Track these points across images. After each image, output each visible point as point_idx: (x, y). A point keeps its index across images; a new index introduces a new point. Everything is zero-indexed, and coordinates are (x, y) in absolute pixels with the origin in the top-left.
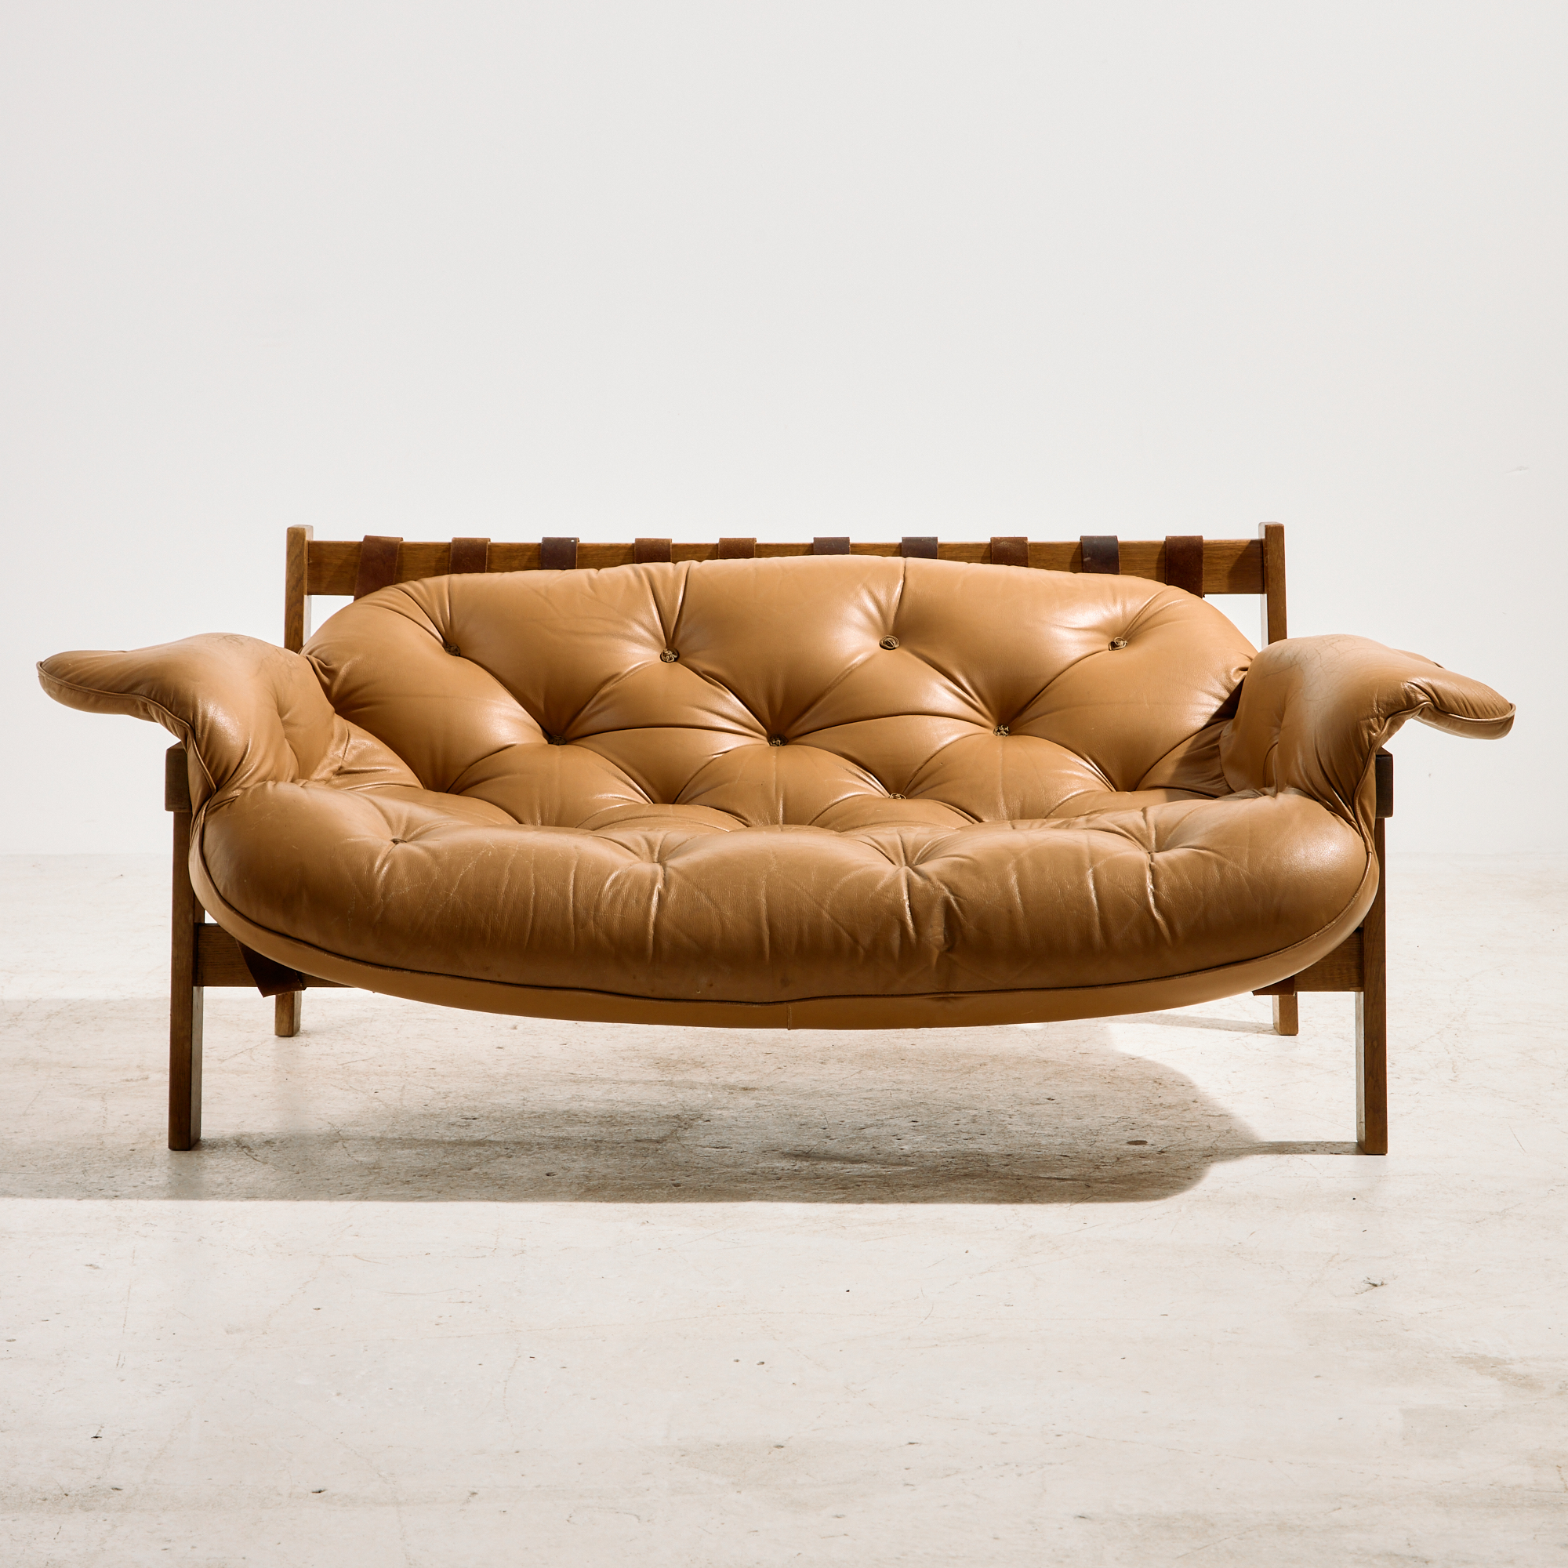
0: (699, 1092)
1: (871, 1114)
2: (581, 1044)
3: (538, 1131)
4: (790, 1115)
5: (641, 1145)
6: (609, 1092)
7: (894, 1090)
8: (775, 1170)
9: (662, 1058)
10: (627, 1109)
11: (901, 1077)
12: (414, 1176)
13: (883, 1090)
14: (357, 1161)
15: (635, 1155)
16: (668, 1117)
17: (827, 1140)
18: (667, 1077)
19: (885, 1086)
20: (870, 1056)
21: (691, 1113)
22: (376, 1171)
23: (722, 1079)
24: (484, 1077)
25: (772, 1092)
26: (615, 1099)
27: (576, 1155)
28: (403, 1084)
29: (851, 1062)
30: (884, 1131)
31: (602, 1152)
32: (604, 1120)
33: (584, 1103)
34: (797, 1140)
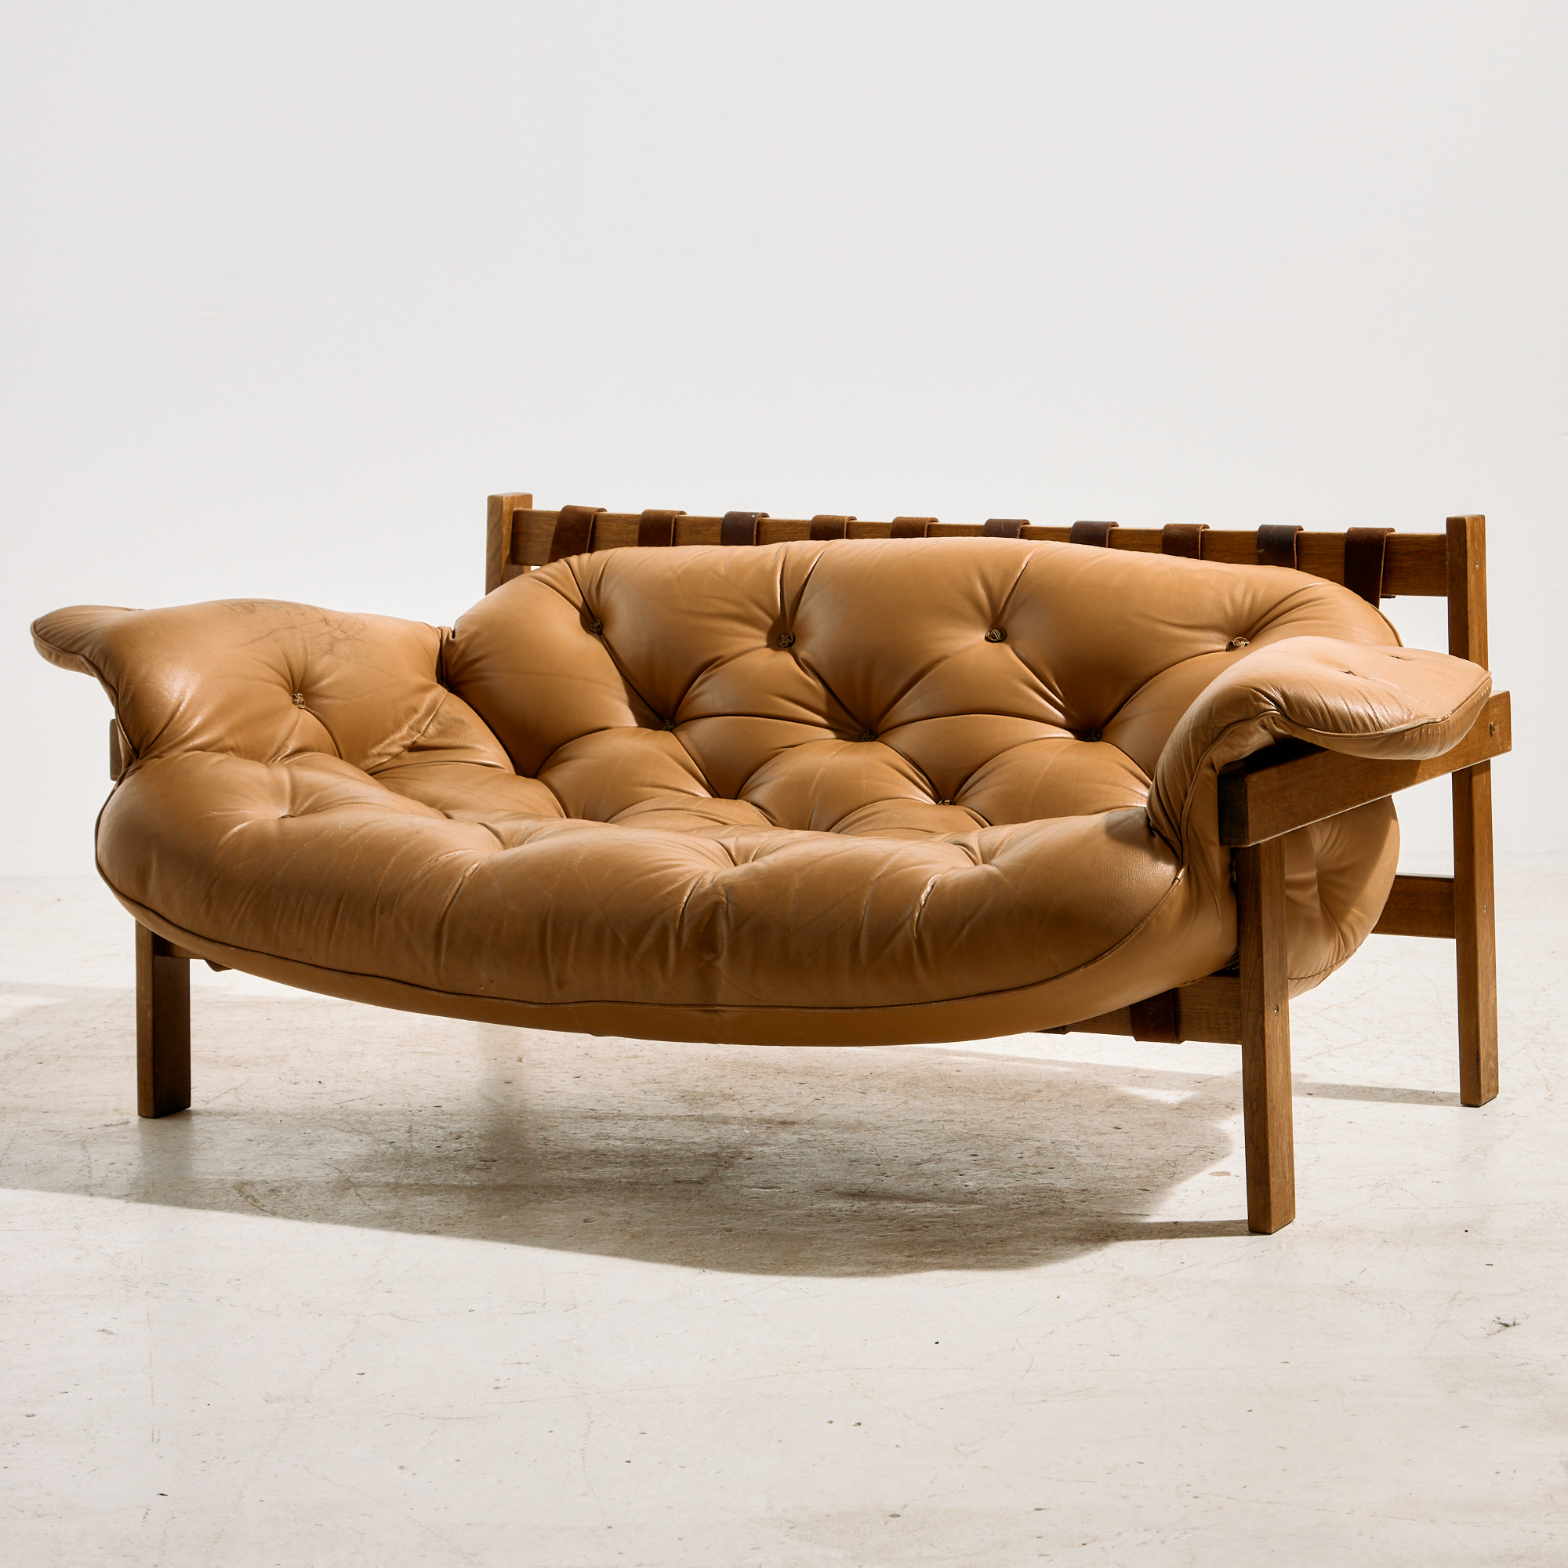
0: (734, 1127)
1: (926, 1148)
2: (595, 1077)
3: (566, 1174)
4: (838, 1151)
5: (681, 1186)
6: (635, 1129)
7: (945, 1121)
8: (833, 1212)
9: (686, 1091)
10: (659, 1148)
11: (951, 1107)
12: (440, 1225)
13: (933, 1122)
14: (375, 1210)
15: (677, 1198)
16: (705, 1155)
17: (884, 1178)
18: (695, 1111)
19: (935, 1116)
20: (913, 1084)
21: (730, 1151)
22: (397, 1220)
23: (756, 1113)
24: (496, 1115)
25: (813, 1126)
26: (643, 1136)
27: (613, 1199)
28: (408, 1124)
29: (894, 1091)
30: (943, 1166)
31: (641, 1195)
32: (635, 1160)
33: (611, 1142)
34: (850, 1178)
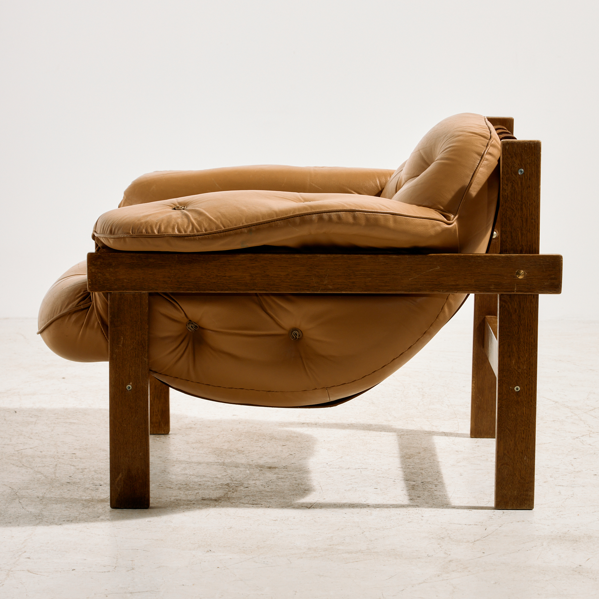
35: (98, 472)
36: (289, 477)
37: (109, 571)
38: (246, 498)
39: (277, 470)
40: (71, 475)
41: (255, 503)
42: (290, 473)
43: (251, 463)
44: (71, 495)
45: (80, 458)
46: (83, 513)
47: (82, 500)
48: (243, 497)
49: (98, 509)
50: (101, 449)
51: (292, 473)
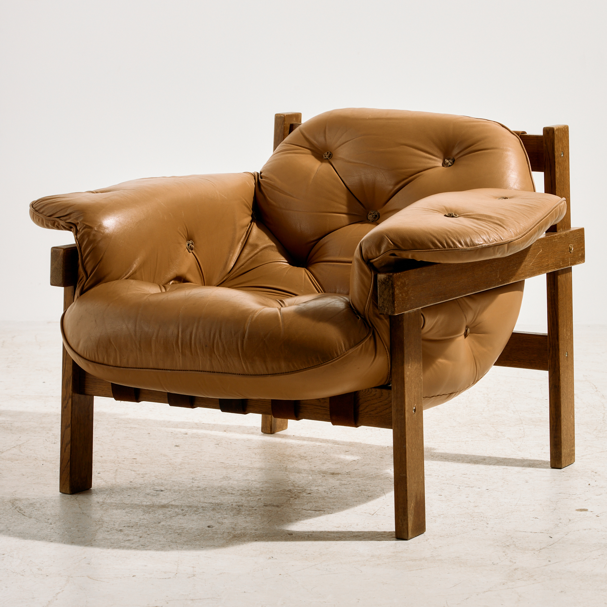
35: (159, 477)
36: (352, 484)
37: (170, 578)
38: (309, 505)
39: (340, 476)
40: (132, 480)
41: (318, 509)
42: (353, 479)
43: (314, 469)
44: (132, 501)
45: (141, 463)
46: (144, 519)
47: (143, 506)
48: (305, 503)
49: (159, 515)
50: (161, 454)
51: (355, 479)
